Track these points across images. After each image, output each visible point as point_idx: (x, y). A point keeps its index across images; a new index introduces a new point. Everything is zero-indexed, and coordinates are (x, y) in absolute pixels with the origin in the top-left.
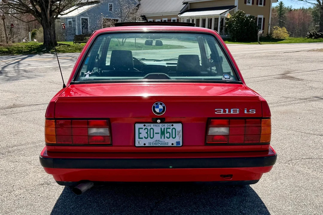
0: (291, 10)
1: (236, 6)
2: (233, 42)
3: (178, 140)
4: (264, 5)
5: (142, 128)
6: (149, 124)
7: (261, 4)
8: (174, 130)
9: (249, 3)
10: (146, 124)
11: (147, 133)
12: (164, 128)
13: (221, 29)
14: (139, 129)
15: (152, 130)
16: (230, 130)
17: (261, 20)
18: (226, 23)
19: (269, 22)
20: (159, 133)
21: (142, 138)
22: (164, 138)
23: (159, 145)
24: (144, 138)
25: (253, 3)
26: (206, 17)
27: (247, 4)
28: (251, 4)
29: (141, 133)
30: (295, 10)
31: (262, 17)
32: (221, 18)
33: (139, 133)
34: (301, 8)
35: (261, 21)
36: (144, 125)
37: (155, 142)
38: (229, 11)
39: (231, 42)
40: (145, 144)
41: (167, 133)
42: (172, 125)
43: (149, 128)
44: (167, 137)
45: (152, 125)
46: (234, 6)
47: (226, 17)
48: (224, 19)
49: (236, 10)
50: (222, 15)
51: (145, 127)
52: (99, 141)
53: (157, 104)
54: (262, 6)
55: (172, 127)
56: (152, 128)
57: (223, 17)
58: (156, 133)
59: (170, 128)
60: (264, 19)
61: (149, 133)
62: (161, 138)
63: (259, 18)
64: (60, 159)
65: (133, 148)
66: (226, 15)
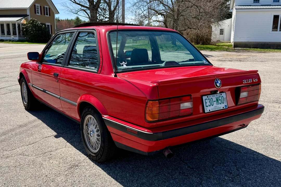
0: (59, 20)
1: (29, 15)
2: (33, 43)
3: (225, 105)
4: (49, 16)
5: (207, 99)
6: (210, 96)
7: (47, 15)
8: (222, 97)
9: (39, 13)
10: (208, 96)
11: (209, 102)
12: (218, 97)
13: (19, 33)
14: (205, 99)
15: (212, 99)
16: (248, 94)
17: (49, 26)
18: (23, 28)
19: (55, 29)
20: (215, 101)
21: (208, 106)
22: (219, 104)
23: (217, 109)
24: (209, 106)
25: (41, 14)
26: (10, 23)
27: (37, 14)
28: (40, 14)
29: (207, 103)
30: (62, 20)
31: (49, 24)
32: (18, 24)
33: (206, 103)
34: (66, 19)
35: (49, 28)
36: (208, 97)
37: (214, 108)
38: (24, 18)
39: (30, 43)
40: (210, 110)
41: (219, 100)
42: (221, 95)
43: (210, 98)
44: (220, 103)
45: (211, 96)
46: (27, 15)
47: (22, 23)
48: (21, 25)
49: (29, 18)
50: (18, 22)
51: (208, 98)
52: (187, 112)
53: (217, 80)
54: (48, 16)
55: (221, 96)
56: (211, 98)
57: (19, 23)
58: (214, 101)
59: (220, 97)
60: (51, 26)
61: (210, 102)
62: (217, 104)
63: (47, 25)
64: (167, 131)
65: (204, 114)
66: (22, 22)
